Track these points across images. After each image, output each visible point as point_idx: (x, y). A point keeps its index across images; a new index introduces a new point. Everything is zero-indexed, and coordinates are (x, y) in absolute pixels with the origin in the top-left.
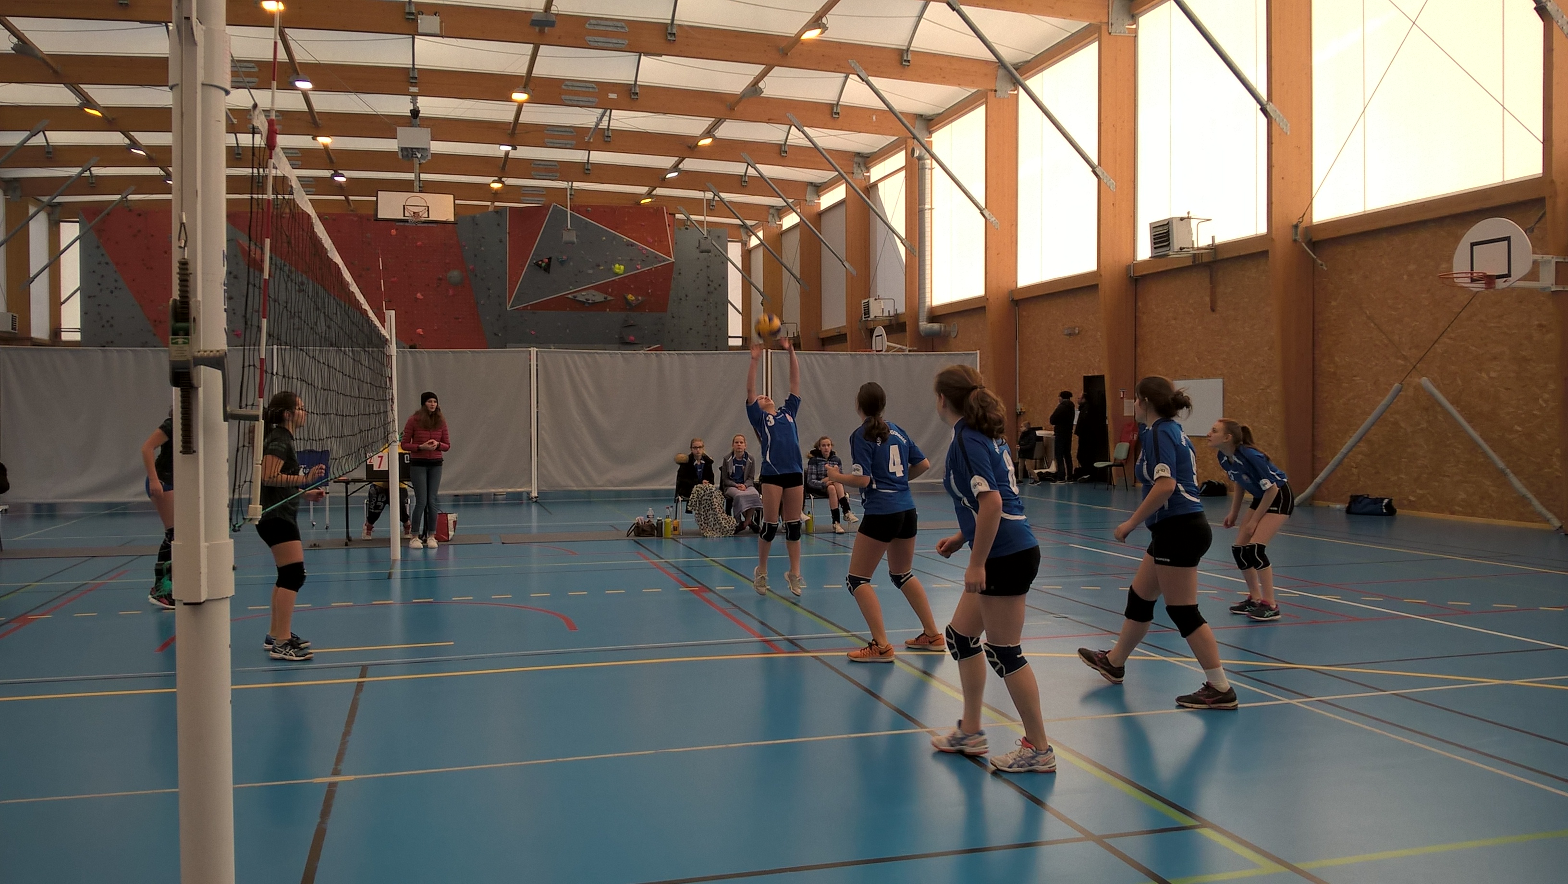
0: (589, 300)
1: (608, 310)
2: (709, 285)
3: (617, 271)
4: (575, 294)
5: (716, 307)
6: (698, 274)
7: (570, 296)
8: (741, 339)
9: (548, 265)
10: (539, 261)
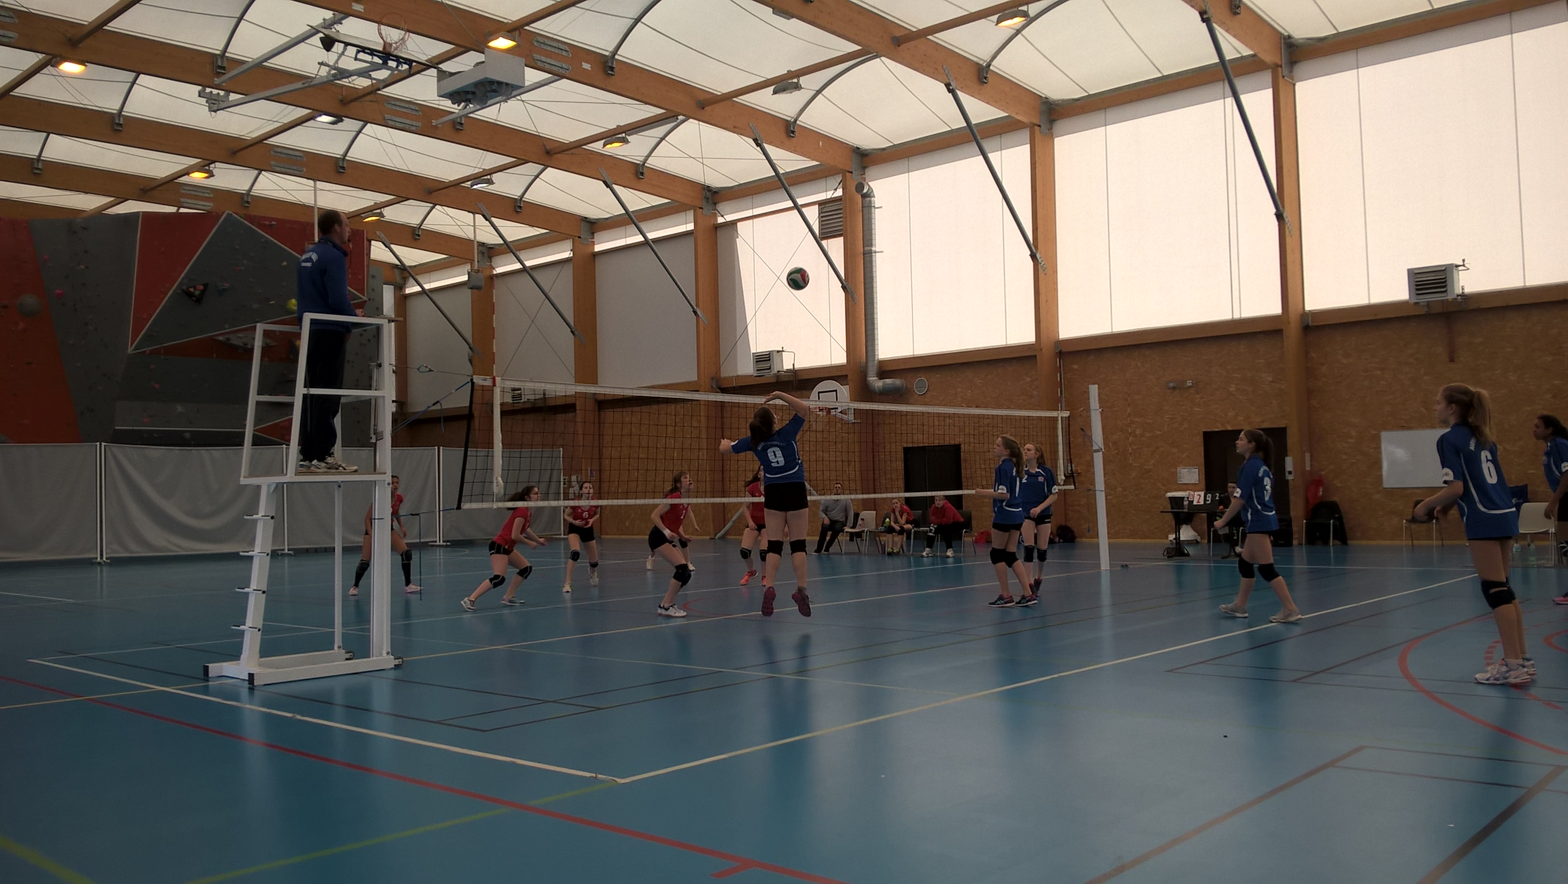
4: (227, 336)
7: (221, 338)
9: (203, 292)
10: (191, 287)
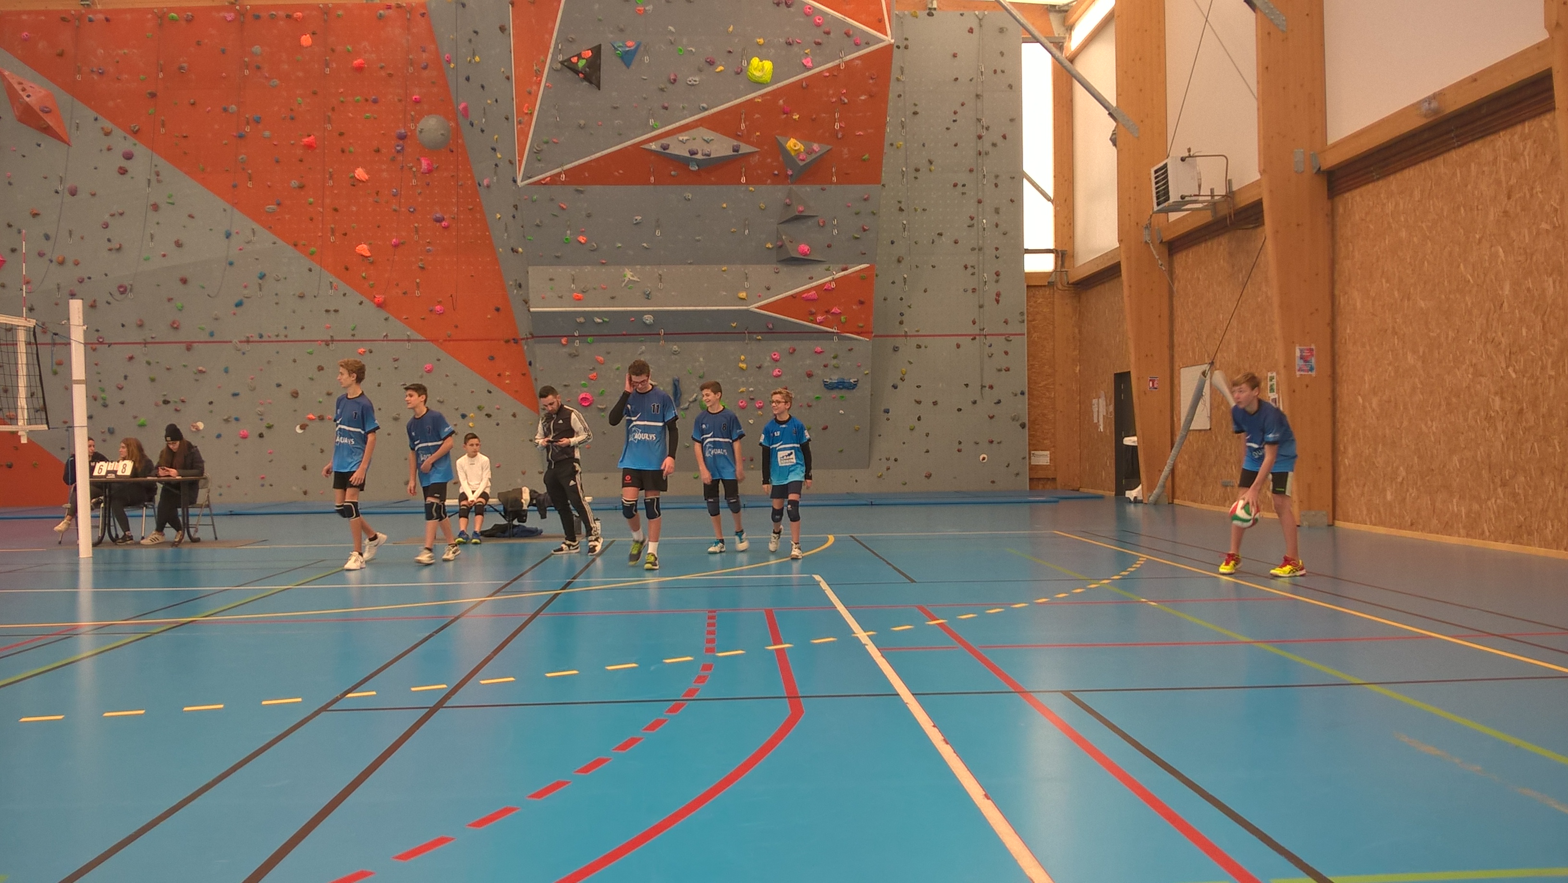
0: (696, 153)
1: (743, 180)
2: (980, 137)
3: (757, 74)
4: (664, 142)
5: (996, 185)
6: (955, 113)
7: (653, 146)
8: (1052, 256)
9: (595, 63)
10: (573, 57)
